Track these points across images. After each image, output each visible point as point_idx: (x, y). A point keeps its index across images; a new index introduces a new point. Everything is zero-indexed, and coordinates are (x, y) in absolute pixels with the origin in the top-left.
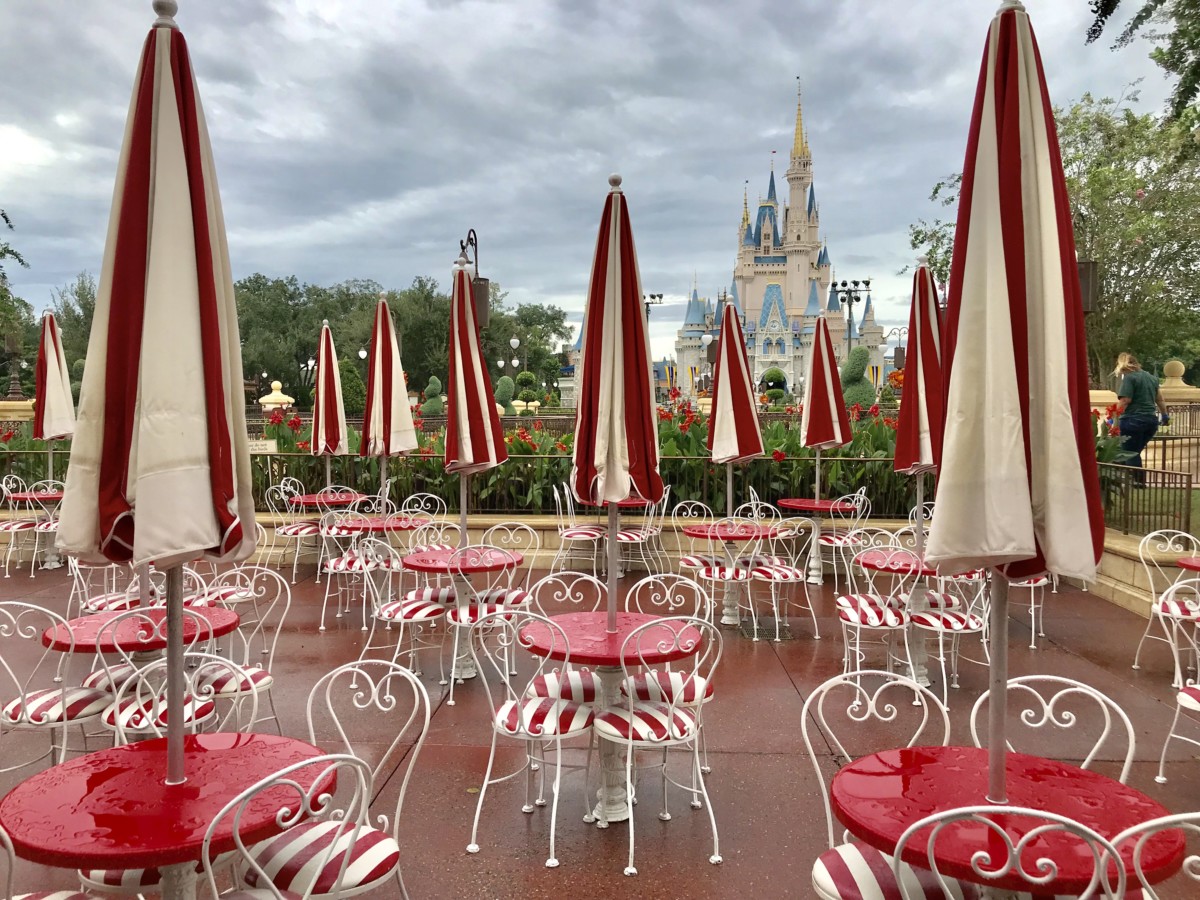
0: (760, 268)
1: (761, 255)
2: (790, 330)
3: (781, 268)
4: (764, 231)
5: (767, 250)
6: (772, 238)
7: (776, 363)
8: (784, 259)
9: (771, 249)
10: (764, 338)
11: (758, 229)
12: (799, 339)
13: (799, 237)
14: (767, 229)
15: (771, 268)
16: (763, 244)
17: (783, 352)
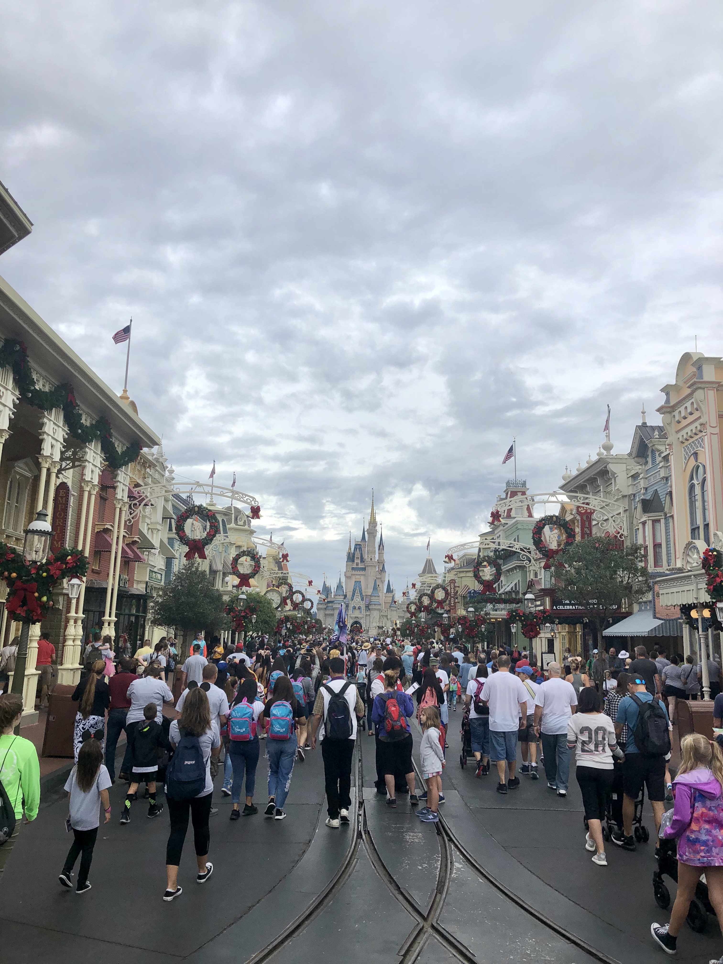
0: (354, 572)
1: (355, 566)
2: (364, 602)
3: (363, 573)
4: (356, 556)
5: (357, 564)
6: (360, 559)
7: (358, 617)
8: (364, 569)
9: (359, 564)
10: (352, 606)
11: (354, 554)
12: (368, 607)
13: (371, 559)
14: (358, 554)
15: (359, 573)
16: (356, 561)
17: (361, 612)
